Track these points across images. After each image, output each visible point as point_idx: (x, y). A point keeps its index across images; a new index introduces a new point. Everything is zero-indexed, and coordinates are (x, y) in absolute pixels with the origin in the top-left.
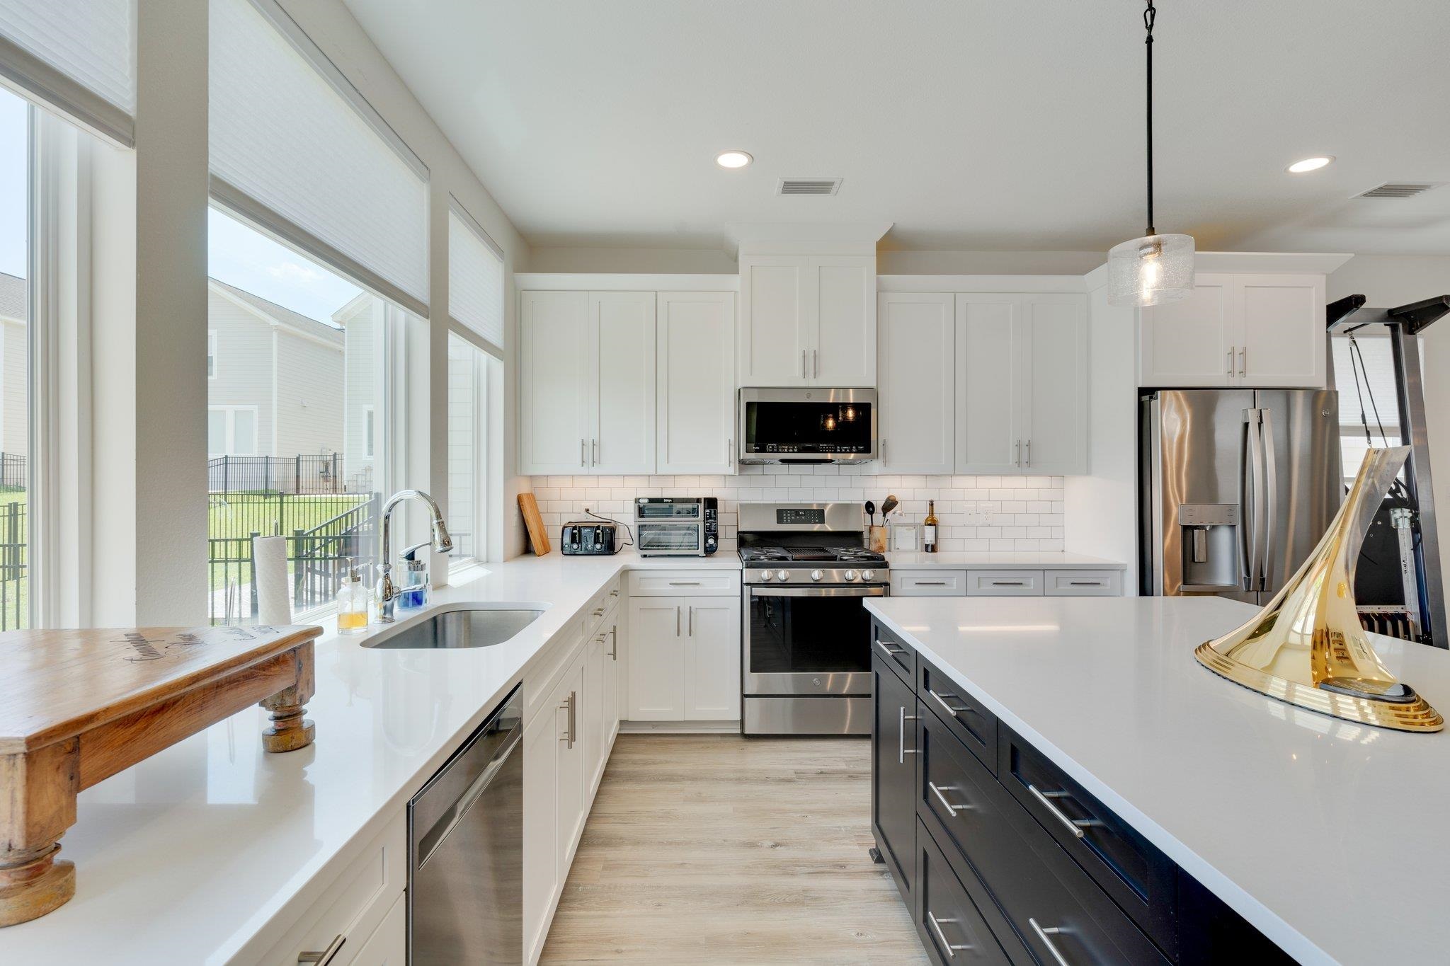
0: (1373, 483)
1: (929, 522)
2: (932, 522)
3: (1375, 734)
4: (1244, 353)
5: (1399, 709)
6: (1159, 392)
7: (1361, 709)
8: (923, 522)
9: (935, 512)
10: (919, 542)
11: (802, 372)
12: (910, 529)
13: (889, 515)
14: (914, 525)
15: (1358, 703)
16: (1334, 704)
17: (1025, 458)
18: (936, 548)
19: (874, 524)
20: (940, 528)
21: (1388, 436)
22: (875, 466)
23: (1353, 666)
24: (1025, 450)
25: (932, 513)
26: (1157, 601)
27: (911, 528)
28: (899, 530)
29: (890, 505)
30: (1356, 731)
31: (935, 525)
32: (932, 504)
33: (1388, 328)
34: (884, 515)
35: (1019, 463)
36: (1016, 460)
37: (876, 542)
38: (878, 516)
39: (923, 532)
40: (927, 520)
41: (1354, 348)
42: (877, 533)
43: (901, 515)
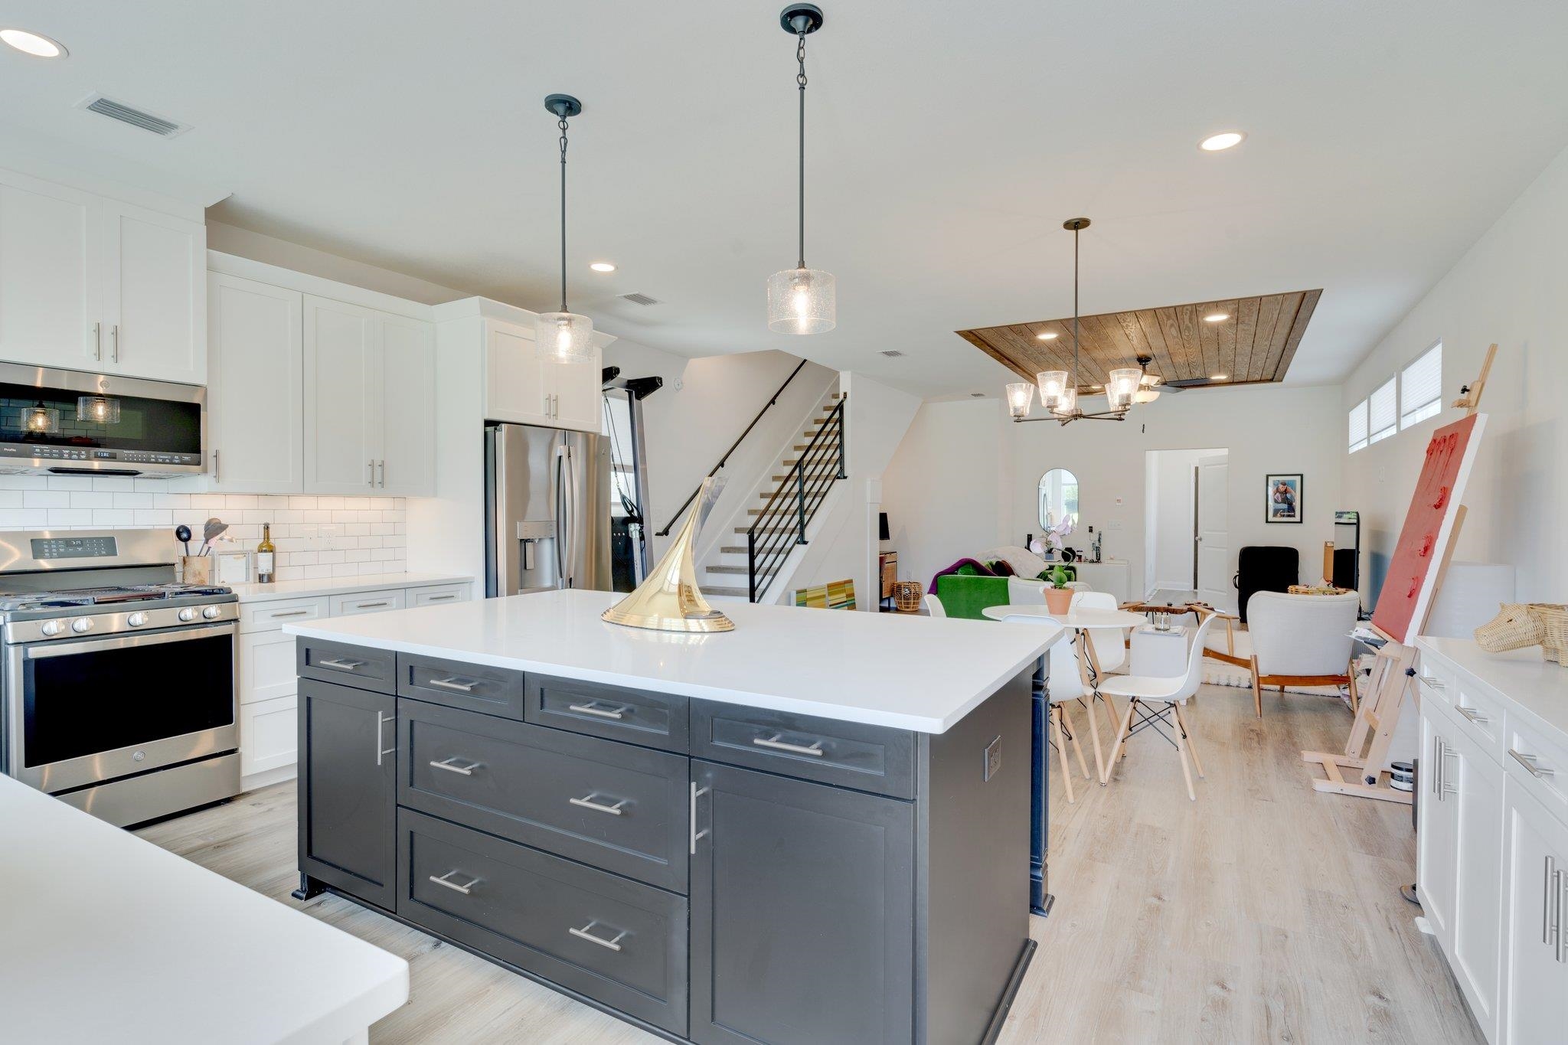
0: (708, 497)
1: (264, 549)
2: (268, 547)
3: (706, 636)
4: (556, 400)
5: (719, 621)
6: (503, 425)
7: (700, 625)
8: (256, 549)
9: (271, 536)
10: (251, 571)
11: (94, 350)
12: (238, 558)
13: (213, 542)
14: (244, 554)
15: (698, 622)
16: (686, 625)
17: (378, 478)
18: (274, 577)
19: (190, 554)
20: (277, 554)
21: (627, 472)
22: (202, 482)
23: (697, 605)
24: (378, 470)
25: (267, 537)
26: (503, 601)
27: (241, 556)
28: (223, 560)
29: (214, 529)
30: (699, 636)
31: (272, 551)
32: (267, 527)
33: (627, 393)
34: (207, 542)
35: (372, 483)
36: (370, 480)
37: (195, 575)
38: (196, 544)
39: (256, 561)
40: (261, 546)
41: (607, 405)
42: (196, 565)
43: (231, 541)
